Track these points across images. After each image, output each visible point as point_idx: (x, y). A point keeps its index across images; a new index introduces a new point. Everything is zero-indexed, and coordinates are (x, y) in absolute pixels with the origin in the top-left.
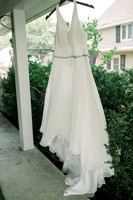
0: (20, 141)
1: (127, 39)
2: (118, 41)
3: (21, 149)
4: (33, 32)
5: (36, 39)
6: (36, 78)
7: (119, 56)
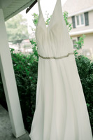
1: (80, 25)
3: (14, 136)
6: (20, 68)
7: (76, 39)
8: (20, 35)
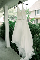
0: (6, 45)
1: (38, 14)
2: (35, 15)
4: (10, 12)
5: (11, 14)
8: (13, 16)
